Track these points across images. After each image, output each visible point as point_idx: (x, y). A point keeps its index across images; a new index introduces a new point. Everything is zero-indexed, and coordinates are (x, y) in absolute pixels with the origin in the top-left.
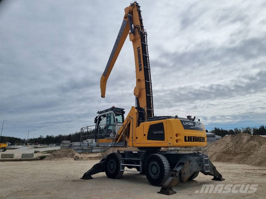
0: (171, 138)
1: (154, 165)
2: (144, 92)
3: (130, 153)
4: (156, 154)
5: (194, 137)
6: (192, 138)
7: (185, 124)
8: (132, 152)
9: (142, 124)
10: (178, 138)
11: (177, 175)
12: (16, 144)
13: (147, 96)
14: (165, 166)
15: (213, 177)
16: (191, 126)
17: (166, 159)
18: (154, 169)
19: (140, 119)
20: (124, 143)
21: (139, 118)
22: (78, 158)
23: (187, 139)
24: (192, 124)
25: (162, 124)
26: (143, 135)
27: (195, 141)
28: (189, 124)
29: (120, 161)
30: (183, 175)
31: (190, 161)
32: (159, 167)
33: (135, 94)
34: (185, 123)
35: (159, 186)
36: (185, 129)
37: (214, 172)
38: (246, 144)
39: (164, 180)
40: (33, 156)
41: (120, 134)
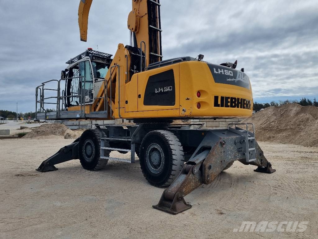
0: (188, 99)
1: (154, 150)
2: (145, 20)
3: (119, 130)
4: (159, 131)
5: (232, 98)
6: (229, 100)
7: (217, 73)
8: (122, 127)
9: (135, 75)
10: (201, 99)
11: (196, 170)
12: (8, 118)
13: (150, 29)
14: (173, 152)
15: (256, 167)
16: (229, 77)
17: (178, 140)
18: (155, 157)
19: (133, 69)
20: (106, 111)
21: (132, 67)
22: (69, 136)
23: (219, 103)
24: (231, 73)
25: (171, 72)
26: (137, 96)
27: (234, 107)
28: (224, 73)
29: (100, 142)
30: (207, 169)
31: (222, 144)
32: (163, 155)
33: (129, 26)
34: (217, 71)
35: (162, 187)
36: (216, 82)
37: (261, 160)
38: (294, 118)
39: (171, 177)
40: (9, 134)
41: (101, 96)
